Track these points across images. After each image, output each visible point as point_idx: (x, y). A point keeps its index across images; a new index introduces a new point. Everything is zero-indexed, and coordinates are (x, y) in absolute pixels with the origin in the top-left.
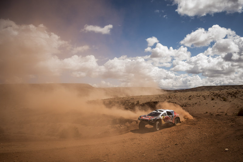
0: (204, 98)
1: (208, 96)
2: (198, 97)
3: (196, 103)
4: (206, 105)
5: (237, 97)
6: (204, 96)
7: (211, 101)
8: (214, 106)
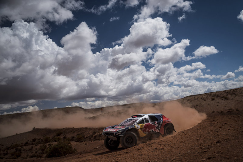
0: (203, 100)
1: (207, 97)
2: (197, 100)
3: (197, 105)
4: (209, 105)
5: (238, 94)
6: (202, 98)
7: (212, 101)
8: (218, 105)
